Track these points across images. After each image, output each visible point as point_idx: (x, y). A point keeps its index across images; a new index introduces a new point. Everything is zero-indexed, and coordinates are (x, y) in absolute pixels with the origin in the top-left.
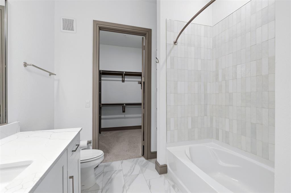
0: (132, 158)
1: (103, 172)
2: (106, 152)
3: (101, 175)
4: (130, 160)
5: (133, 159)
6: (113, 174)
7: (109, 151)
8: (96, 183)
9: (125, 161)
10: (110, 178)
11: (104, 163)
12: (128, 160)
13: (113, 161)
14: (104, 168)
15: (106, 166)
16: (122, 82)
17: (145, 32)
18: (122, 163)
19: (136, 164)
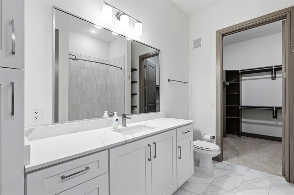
0: (266, 171)
1: (223, 168)
2: (236, 155)
3: (220, 169)
4: (261, 171)
5: (265, 173)
6: (232, 173)
7: (240, 155)
8: (213, 172)
9: (252, 170)
10: (227, 175)
11: (228, 162)
12: (259, 171)
13: (238, 164)
14: (226, 166)
15: (229, 165)
16: (271, 79)
17: (286, 13)
18: (248, 170)
19: (266, 178)
